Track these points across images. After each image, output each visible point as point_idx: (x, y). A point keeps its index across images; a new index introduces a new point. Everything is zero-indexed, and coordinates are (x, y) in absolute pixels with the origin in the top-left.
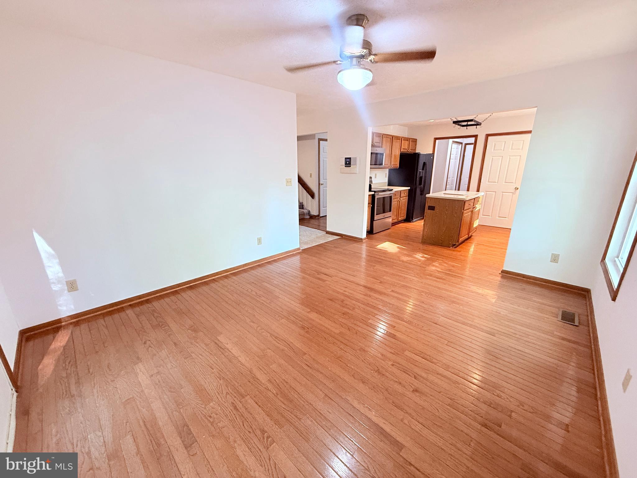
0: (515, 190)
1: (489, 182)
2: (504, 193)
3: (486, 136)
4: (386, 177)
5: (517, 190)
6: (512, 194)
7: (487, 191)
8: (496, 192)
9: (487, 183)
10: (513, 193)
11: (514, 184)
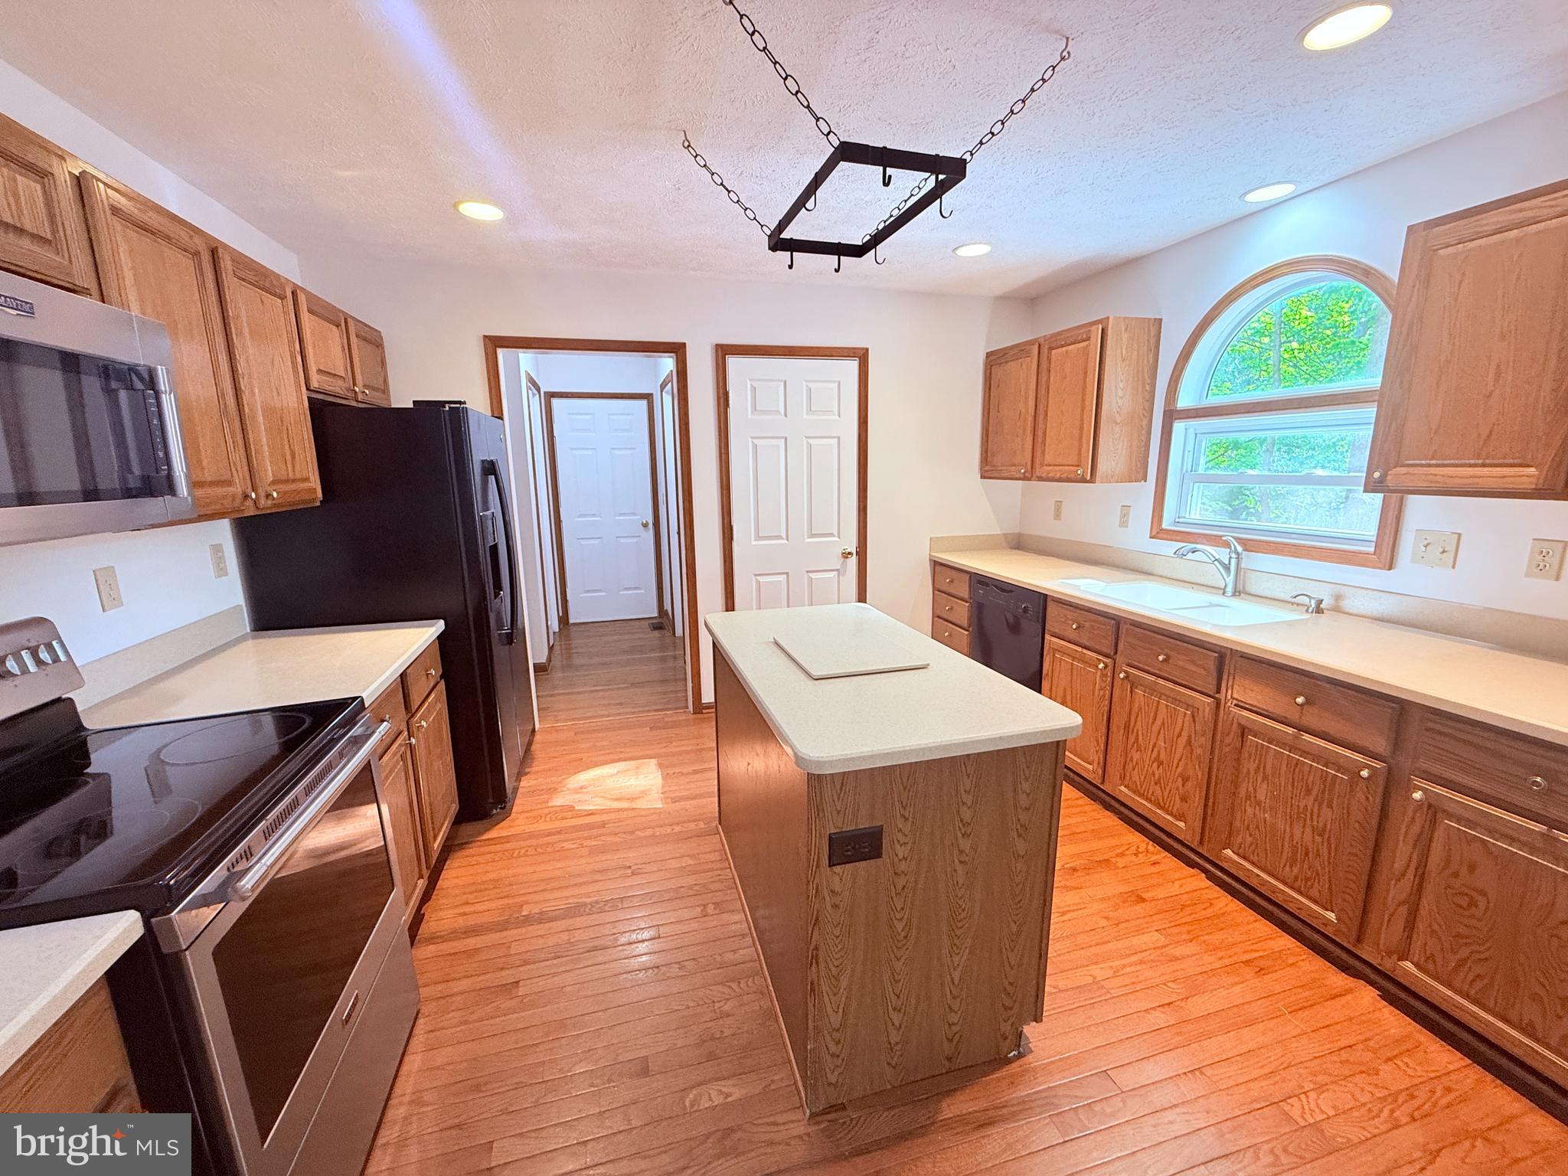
0: (842, 559)
1: (758, 538)
2: (813, 576)
3: (717, 351)
4: (222, 571)
5: (848, 560)
6: (836, 573)
7: (759, 575)
8: (787, 573)
9: (754, 543)
10: (838, 570)
11: (837, 539)
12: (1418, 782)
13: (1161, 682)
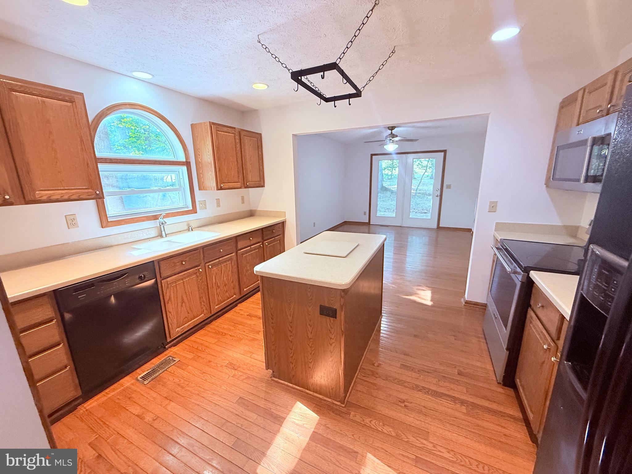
12: (265, 242)
13: (221, 259)
